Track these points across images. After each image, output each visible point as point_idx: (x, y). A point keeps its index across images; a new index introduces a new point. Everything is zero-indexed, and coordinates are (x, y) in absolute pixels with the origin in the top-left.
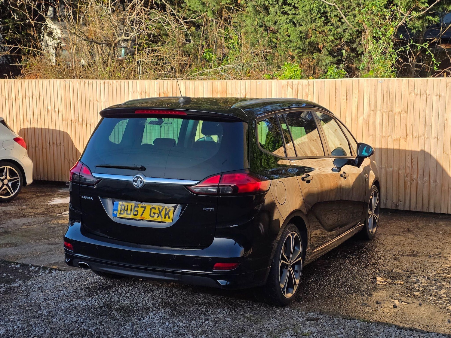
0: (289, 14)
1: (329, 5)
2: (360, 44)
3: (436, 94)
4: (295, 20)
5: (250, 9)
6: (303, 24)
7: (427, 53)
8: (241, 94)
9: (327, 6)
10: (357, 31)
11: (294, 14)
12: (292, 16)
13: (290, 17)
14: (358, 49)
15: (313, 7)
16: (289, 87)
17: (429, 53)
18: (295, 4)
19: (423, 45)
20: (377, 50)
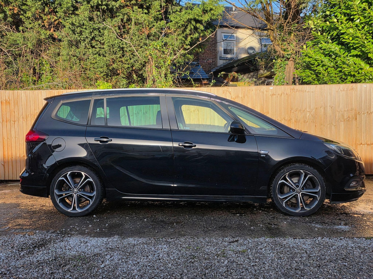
0: (96, 48)
1: (126, 43)
2: (145, 71)
4: (101, 52)
5: (66, 43)
6: (107, 55)
7: (188, 78)
9: (124, 43)
10: (144, 62)
11: (100, 48)
12: (99, 49)
13: (98, 50)
14: (143, 75)
15: (115, 43)
17: (190, 78)
18: (101, 40)
19: (186, 73)
20: (159, 75)
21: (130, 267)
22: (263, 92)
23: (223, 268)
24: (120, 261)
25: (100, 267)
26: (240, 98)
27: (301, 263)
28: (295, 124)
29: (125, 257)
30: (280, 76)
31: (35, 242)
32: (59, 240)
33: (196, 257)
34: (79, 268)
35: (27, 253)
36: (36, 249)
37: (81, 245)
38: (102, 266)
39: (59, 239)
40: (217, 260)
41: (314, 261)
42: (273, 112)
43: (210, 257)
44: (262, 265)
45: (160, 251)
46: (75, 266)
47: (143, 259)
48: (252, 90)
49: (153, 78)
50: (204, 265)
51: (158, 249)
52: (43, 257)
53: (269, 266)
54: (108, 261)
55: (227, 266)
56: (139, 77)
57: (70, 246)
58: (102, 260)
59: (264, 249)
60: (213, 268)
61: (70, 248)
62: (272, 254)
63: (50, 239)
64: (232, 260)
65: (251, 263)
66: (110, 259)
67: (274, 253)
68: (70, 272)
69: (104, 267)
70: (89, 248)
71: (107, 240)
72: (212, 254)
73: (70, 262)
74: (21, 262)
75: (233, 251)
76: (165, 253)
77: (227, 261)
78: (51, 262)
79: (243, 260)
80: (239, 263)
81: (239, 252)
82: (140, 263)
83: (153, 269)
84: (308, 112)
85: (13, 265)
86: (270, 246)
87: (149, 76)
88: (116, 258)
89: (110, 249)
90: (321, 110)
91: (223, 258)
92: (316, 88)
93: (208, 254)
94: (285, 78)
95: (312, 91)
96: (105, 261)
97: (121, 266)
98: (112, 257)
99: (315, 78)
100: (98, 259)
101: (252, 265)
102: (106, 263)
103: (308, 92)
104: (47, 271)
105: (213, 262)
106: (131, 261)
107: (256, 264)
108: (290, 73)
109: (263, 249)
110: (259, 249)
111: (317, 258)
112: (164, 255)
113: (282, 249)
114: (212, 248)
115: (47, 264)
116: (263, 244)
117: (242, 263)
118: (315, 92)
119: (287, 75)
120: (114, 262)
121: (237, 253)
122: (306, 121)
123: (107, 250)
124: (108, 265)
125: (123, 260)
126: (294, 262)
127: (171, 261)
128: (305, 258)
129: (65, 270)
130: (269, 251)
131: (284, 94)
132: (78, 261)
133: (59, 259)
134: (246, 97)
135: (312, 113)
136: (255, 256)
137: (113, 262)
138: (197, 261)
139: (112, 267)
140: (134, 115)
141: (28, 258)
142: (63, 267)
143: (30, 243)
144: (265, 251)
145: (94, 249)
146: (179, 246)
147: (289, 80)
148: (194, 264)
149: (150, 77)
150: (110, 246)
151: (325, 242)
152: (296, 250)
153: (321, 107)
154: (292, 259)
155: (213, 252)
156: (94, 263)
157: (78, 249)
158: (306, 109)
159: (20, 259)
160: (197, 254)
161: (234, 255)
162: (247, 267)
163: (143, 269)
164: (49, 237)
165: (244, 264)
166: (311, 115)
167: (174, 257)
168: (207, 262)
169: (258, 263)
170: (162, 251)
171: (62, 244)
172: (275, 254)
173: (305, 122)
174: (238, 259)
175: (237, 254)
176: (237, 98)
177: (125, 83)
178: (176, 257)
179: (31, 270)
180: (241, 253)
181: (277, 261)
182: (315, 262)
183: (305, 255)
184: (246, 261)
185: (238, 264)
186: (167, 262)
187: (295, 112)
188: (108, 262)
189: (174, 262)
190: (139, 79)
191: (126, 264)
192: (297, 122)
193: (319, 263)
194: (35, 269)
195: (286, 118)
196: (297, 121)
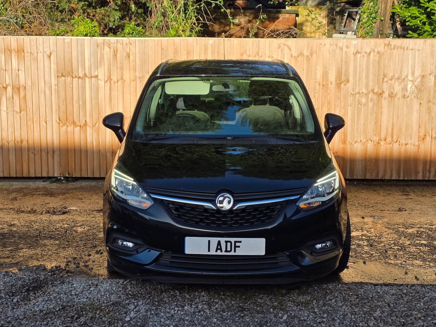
3: (268, 56)
7: (222, 10)
8: (44, 53)
14: (148, 5)
16: (106, 46)
17: (224, 10)
19: (218, 2)
20: (174, 6)
21: (163, 321)
22: (341, 49)
23: (282, 325)
24: (149, 313)
25: (125, 320)
26: (305, 57)
27: (381, 320)
28: (388, 101)
29: (154, 308)
30: (370, 7)
31: (26, 283)
32: (59, 282)
33: (245, 309)
34: (98, 321)
35: (22, 299)
36: (31, 294)
37: (91, 289)
38: (128, 319)
39: (58, 280)
40: (273, 314)
41: (397, 317)
42: (356, 81)
43: (264, 310)
44: (330, 322)
45: (198, 300)
46: (91, 318)
47: (178, 311)
48: (325, 45)
49: (163, 10)
50: (257, 320)
51: (195, 298)
52: (45, 305)
53: (339, 324)
54: (132, 313)
55: (287, 323)
56: (140, 7)
57: (77, 291)
58: (125, 310)
59: (334, 299)
60: (269, 324)
61: (77, 293)
62: (344, 307)
63: (45, 280)
64: (293, 314)
65: (318, 318)
66: (135, 310)
67: (346, 306)
68: (88, 326)
69: (130, 321)
70: (103, 294)
71: (123, 282)
72: (267, 306)
73: (84, 313)
74: (19, 312)
75: (294, 302)
76: (204, 303)
77: (286, 316)
78: (59, 312)
79: (307, 315)
80: (302, 318)
81: (302, 303)
82: (175, 316)
83: (193, 325)
84: (410, 81)
85: (12, 315)
86: (342, 296)
87: (156, 7)
88: (143, 309)
89: (131, 295)
90: (430, 79)
91: (281, 312)
92: (424, 43)
93: (261, 306)
94: (379, 11)
95: (418, 48)
96: (129, 312)
97: (151, 320)
98: (137, 307)
99: (425, 20)
100: (119, 309)
101: (318, 321)
102: (131, 315)
103: (412, 49)
104: (60, 325)
105: (268, 316)
106: (163, 314)
107: (324, 320)
108: (386, 4)
109: (332, 300)
110: (328, 300)
111: (402, 314)
112: (204, 306)
113: (357, 300)
114: (266, 298)
115: (54, 314)
116: (333, 293)
117: (306, 319)
118: (422, 49)
119: (381, 6)
120: (141, 314)
121: (299, 305)
122: (406, 96)
123: (127, 297)
124: (135, 318)
125: (153, 312)
126: (372, 318)
127: (214, 314)
128: (386, 314)
129: (82, 323)
130: (341, 303)
131: (374, 52)
132: (94, 312)
133: (68, 309)
134: (314, 55)
135: (416, 83)
136: (323, 309)
137: (139, 314)
138: (248, 315)
139: (141, 321)
140: (138, 79)
141: (27, 307)
142: (76, 319)
143: (19, 285)
144: (335, 303)
145: (110, 295)
146: (222, 294)
147: (386, 14)
148: (245, 319)
149: (158, 8)
150: (130, 292)
151: (416, 291)
152: (376, 302)
153: (430, 75)
154: (369, 315)
155: (268, 303)
156: (115, 315)
157: (88, 295)
158: (407, 76)
159: (16, 307)
160: (246, 305)
161: (295, 308)
162: (312, 324)
163: (180, 324)
164: (43, 277)
165: (308, 320)
166: (414, 87)
167: (217, 309)
168: (261, 317)
169: (326, 319)
170: (200, 300)
171: (65, 287)
172: (348, 307)
173: (404, 97)
174: (300, 313)
175: (298, 307)
176: (300, 56)
177: (117, 17)
178: (219, 309)
179: (38, 323)
180: (304, 305)
181: (350, 316)
182: (399, 319)
183: (387, 309)
184: (311, 317)
185: (300, 320)
186: (210, 315)
187: (390, 82)
188: (132, 315)
189: (218, 315)
190: (140, 11)
191: (157, 317)
192: (392, 97)
193: (403, 320)
194: (43, 321)
195: (376, 91)
196: (392, 95)
